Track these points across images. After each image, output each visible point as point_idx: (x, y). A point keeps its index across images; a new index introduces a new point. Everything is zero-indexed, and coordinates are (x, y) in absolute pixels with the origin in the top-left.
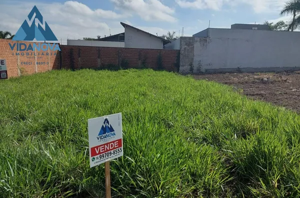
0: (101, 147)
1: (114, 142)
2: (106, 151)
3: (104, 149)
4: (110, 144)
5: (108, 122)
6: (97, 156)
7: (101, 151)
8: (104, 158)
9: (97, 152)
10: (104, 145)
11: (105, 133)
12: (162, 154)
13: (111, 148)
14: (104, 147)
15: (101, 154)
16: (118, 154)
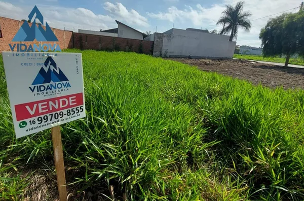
0: (40, 105)
1: (67, 97)
2: (52, 111)
3: (48, 108)
4: (61, 100)
5: (54, 64)
6: (32, 119)
7: (41, 111)
8: (49, 121)
9: (32, 113)
10: (48, 101)
11: (47, 80)
13: (61, 106)
14: (48, 105)
15: (42, 116)
16: (76, 114)
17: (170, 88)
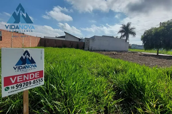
0: (18, 77)
1: (34, 73)
2: (25, 81)
3: (23, 79)
4: (30, 75)
5: (29, 54)
6: (12, 86)
7: (18, 81)
8: (22, 87)
9: (13, 82)
10: (23, 75)
11: (24, 64)
12: (76, 83)
13: (30, 78)
14: (23, 77)
15: (19, 84)
16: (38, 83)
17: (94, 68)
